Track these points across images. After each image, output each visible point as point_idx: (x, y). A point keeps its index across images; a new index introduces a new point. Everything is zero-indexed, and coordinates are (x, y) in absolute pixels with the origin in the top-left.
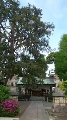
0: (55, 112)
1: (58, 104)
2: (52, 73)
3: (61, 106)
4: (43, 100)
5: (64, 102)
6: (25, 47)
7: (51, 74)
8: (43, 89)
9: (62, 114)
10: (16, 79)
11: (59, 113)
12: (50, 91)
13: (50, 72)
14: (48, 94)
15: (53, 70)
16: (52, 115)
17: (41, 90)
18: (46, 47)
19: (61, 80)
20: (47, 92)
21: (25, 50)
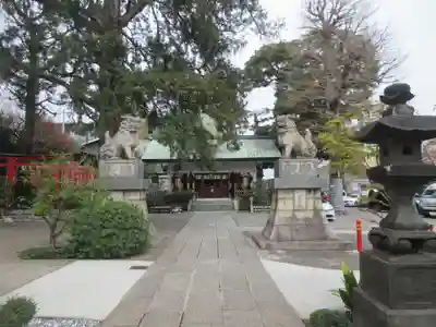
0: (279, 239)
1: (289, 215)
2: (263, 121)
3: (298, 220)
4: (233, 208)
5: (311, 207)
6: (164, 16)
7: (261, 125)
8: (233, 174)
9: (300, 245)
10: (131, 132)
11: (293, 240)
12: (255, 180)
13: (259, 118)
14: (249, 187)
15: (268, 110)
16: (268, 247)
17: (224, 177)
18: (247, 15)
19: (303, 134)
20: (245, 183)
21: (166, 31)
